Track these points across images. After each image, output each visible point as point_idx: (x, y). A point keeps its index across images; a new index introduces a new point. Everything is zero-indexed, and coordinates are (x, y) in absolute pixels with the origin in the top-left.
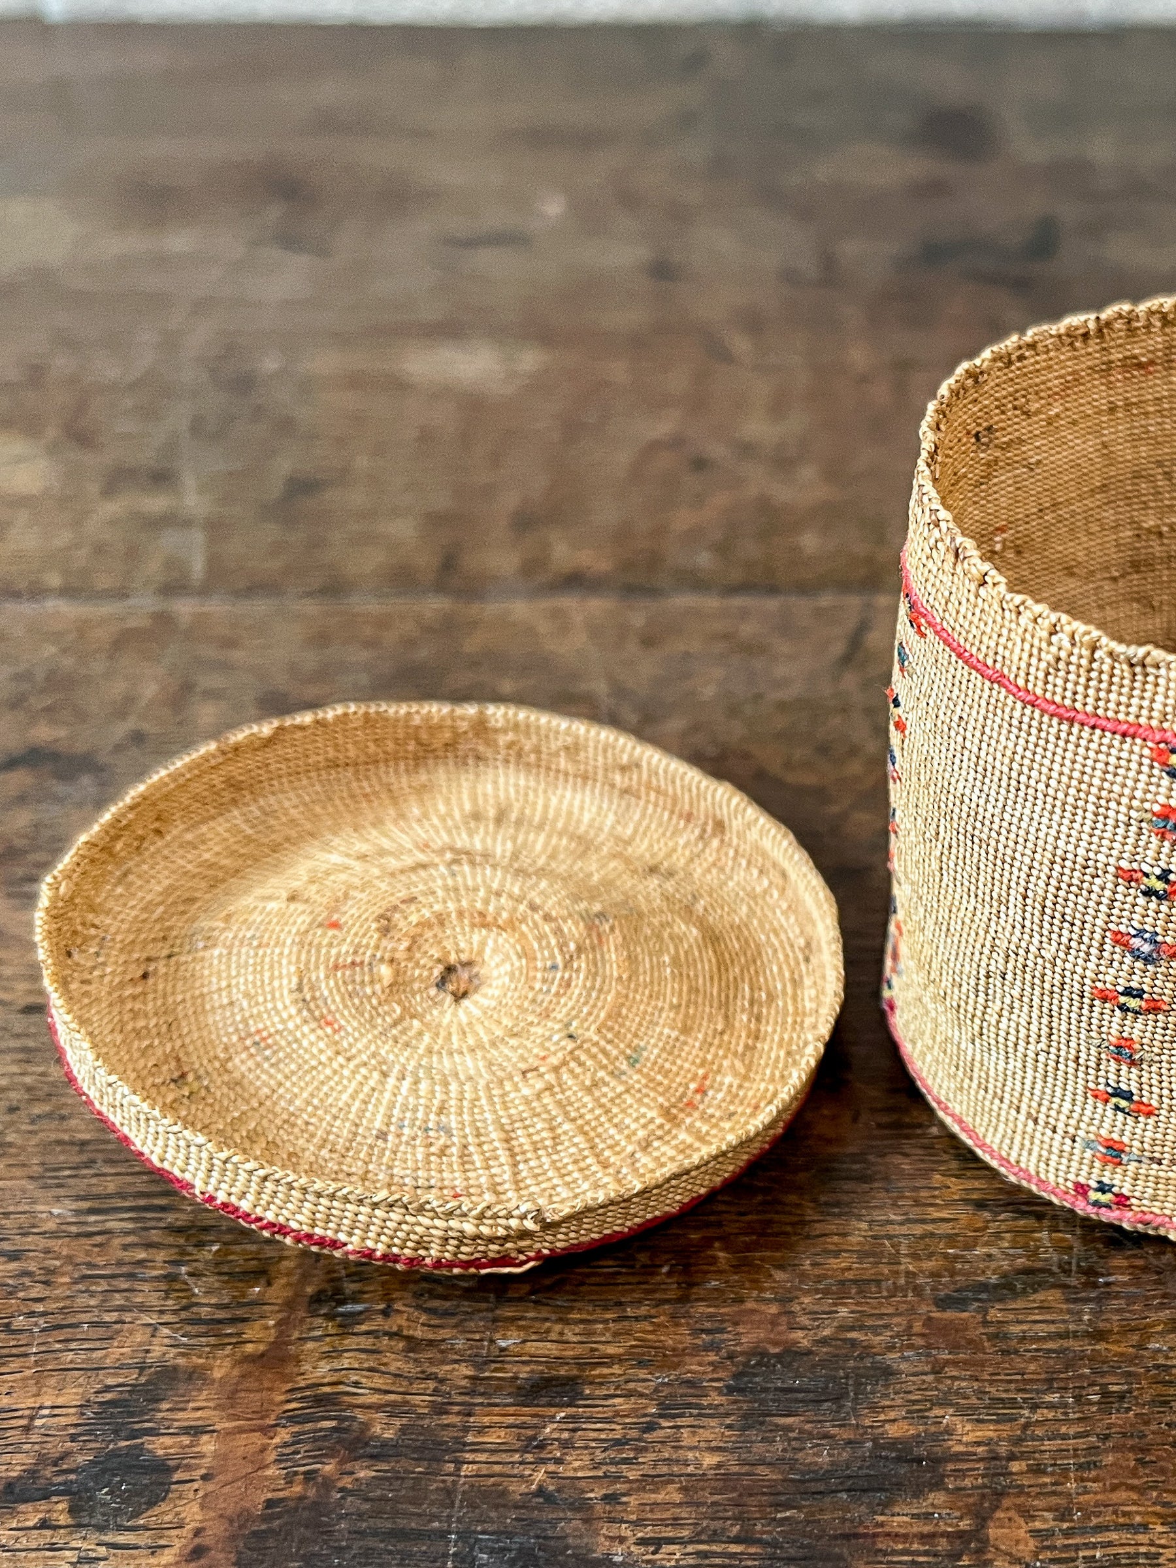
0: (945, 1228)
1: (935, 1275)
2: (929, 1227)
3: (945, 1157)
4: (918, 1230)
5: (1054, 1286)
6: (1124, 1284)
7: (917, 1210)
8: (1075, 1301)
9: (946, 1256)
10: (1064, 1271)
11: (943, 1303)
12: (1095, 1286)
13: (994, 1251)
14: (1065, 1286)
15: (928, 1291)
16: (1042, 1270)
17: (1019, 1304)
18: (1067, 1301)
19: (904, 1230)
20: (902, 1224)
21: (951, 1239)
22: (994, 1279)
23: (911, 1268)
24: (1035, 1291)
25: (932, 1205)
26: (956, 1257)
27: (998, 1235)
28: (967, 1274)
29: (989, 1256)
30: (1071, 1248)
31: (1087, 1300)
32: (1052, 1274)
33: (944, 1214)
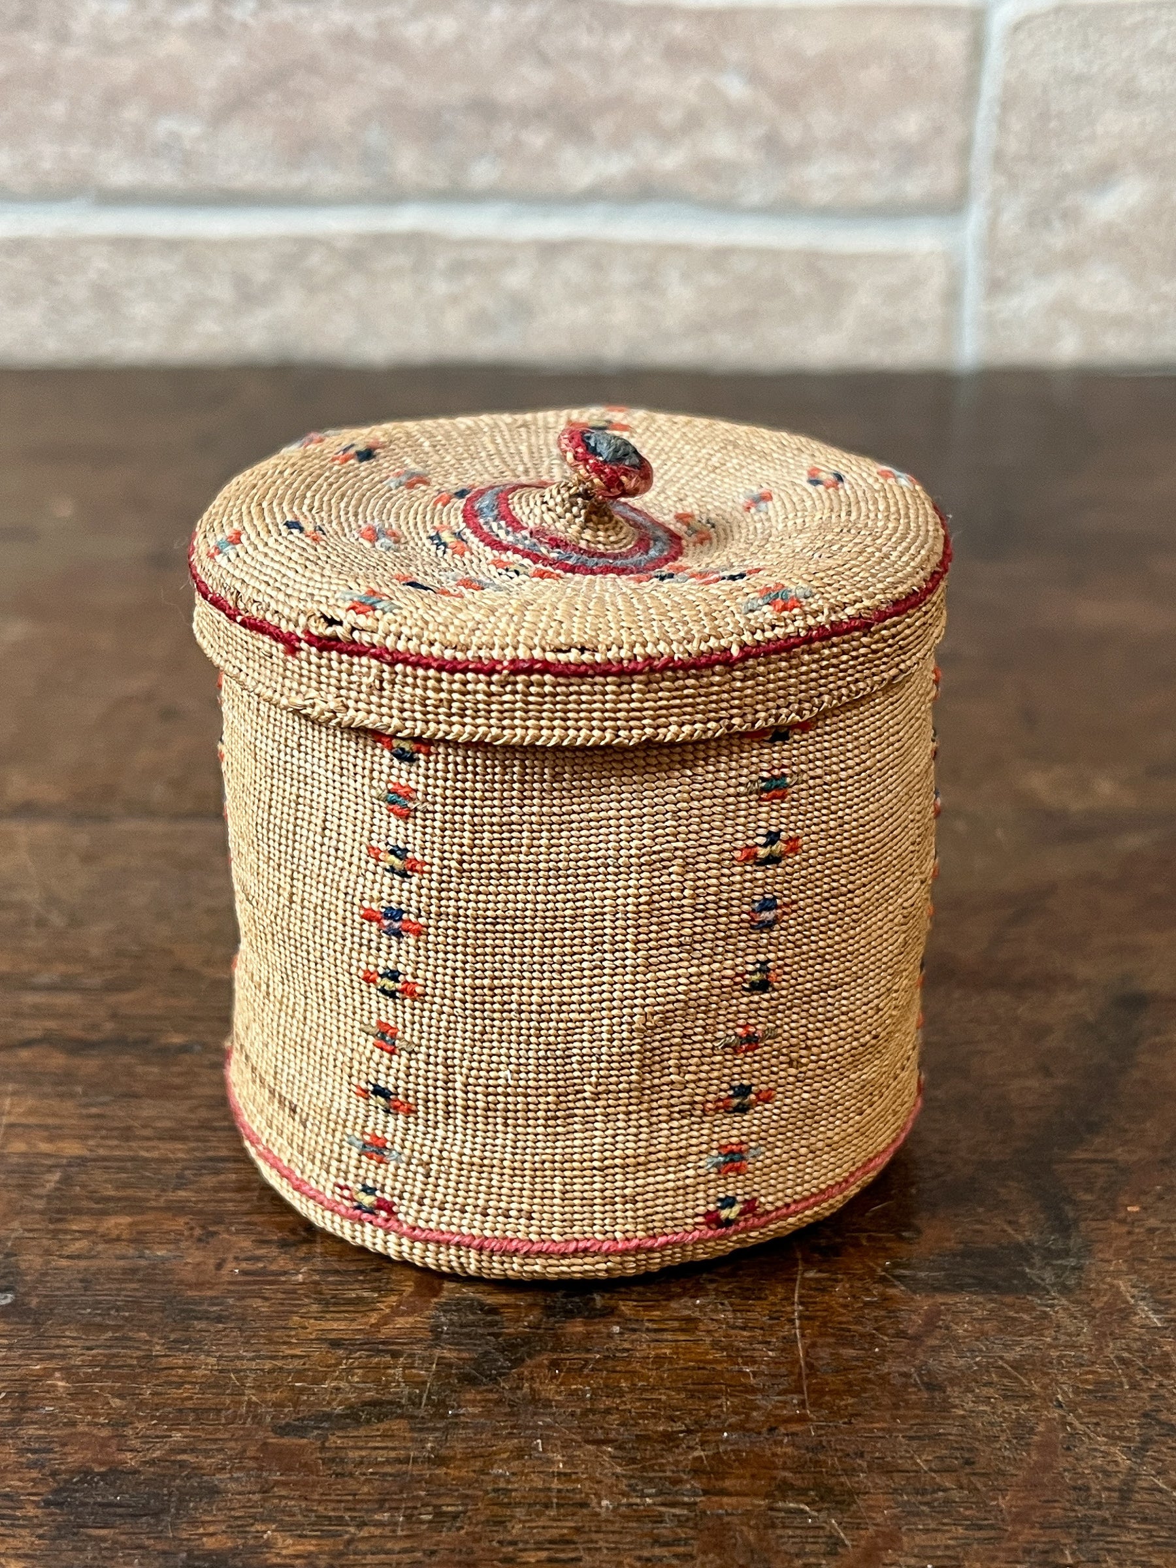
0: (296, 1364)
1: (278, 1405)
2: (279, 1363)
3: (306, 1301)
4: (268, 1365)
5: (401, 1416)
6: (474, 1416)
7: (272, 1348)
8: (421, 1430)
9: (293, 1388)
10: (414, 1404)
11: (282, 1430)
12: (444, 1417)
13: (342, 1385)
14: (412, 1417)
15: (268, 1419)
16: (391, 1403)
17: (362, 1432)
18: (412, 1430)
19: (253, 1365)
20: (252, 1359)
21: (300, 1374)
22: (339, 1410)
23: (254, 1398)
24: (380, 1421)
25: (285, 1343)
26: (302, 1391)
27: (350, 1370)
28: (312, 1405)
29: (338, 1389)
30: (424, 1383)
31: (435, 1429)
32: (401, 1406)
33: (297, 1352)
